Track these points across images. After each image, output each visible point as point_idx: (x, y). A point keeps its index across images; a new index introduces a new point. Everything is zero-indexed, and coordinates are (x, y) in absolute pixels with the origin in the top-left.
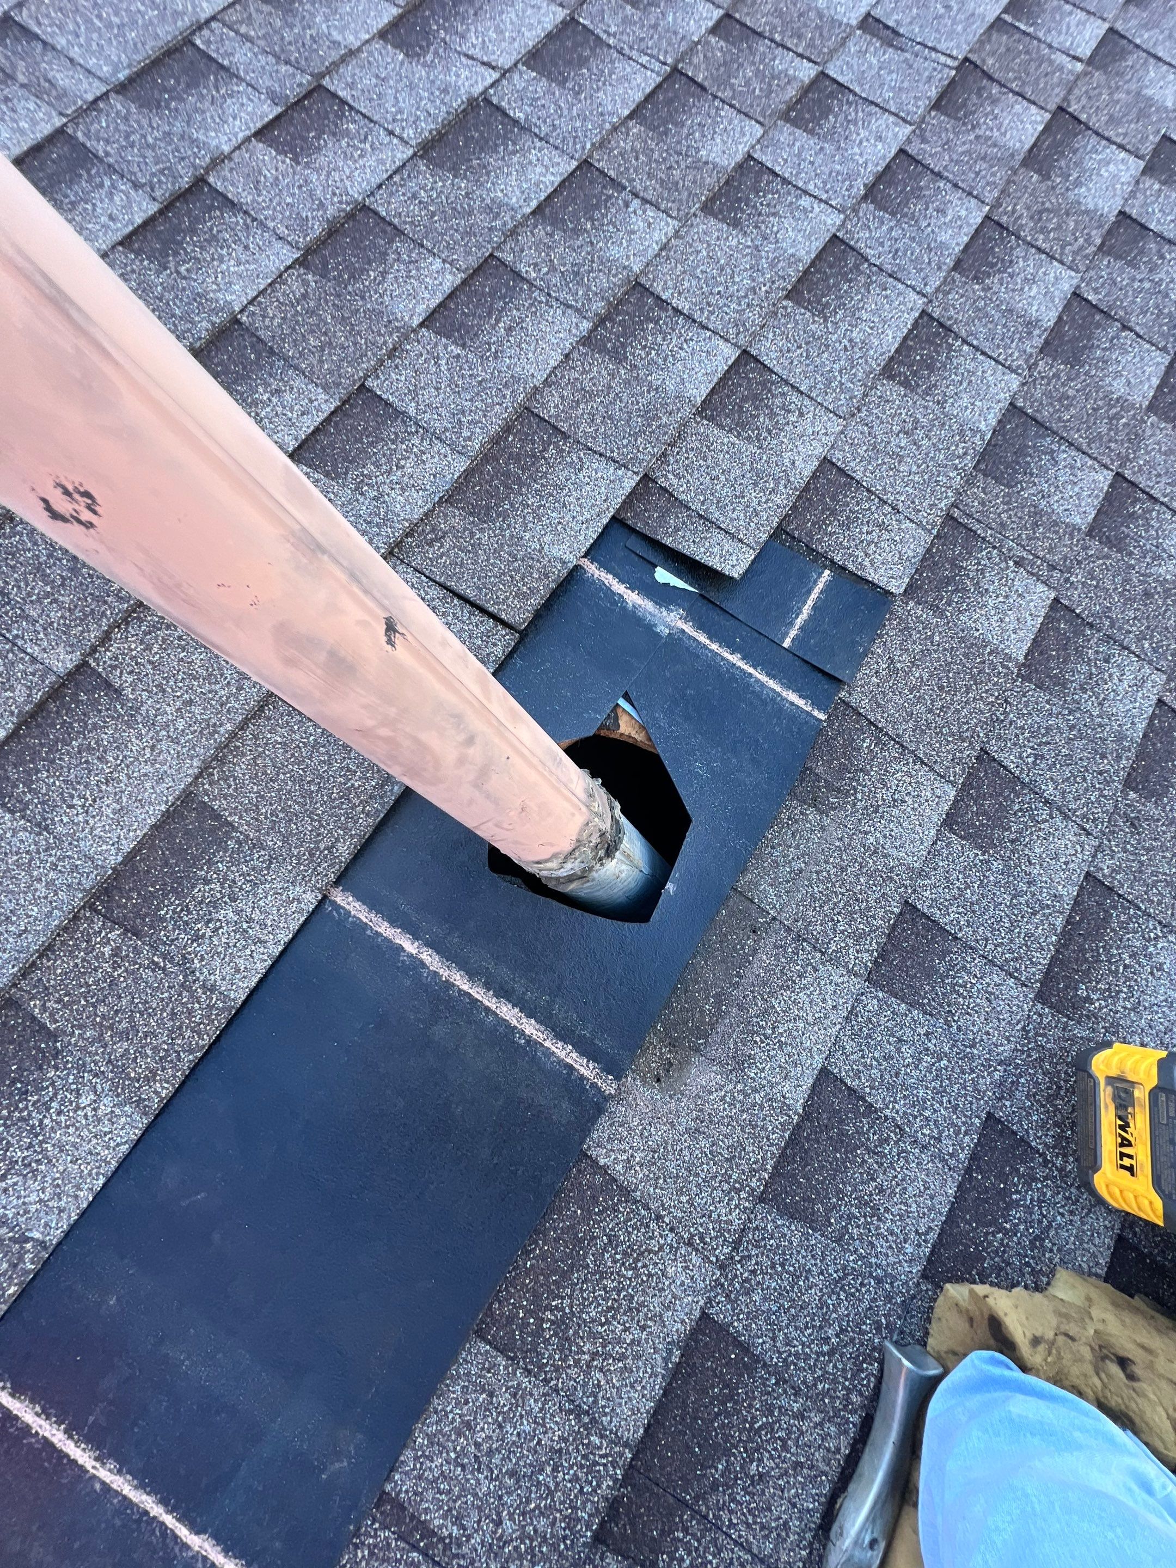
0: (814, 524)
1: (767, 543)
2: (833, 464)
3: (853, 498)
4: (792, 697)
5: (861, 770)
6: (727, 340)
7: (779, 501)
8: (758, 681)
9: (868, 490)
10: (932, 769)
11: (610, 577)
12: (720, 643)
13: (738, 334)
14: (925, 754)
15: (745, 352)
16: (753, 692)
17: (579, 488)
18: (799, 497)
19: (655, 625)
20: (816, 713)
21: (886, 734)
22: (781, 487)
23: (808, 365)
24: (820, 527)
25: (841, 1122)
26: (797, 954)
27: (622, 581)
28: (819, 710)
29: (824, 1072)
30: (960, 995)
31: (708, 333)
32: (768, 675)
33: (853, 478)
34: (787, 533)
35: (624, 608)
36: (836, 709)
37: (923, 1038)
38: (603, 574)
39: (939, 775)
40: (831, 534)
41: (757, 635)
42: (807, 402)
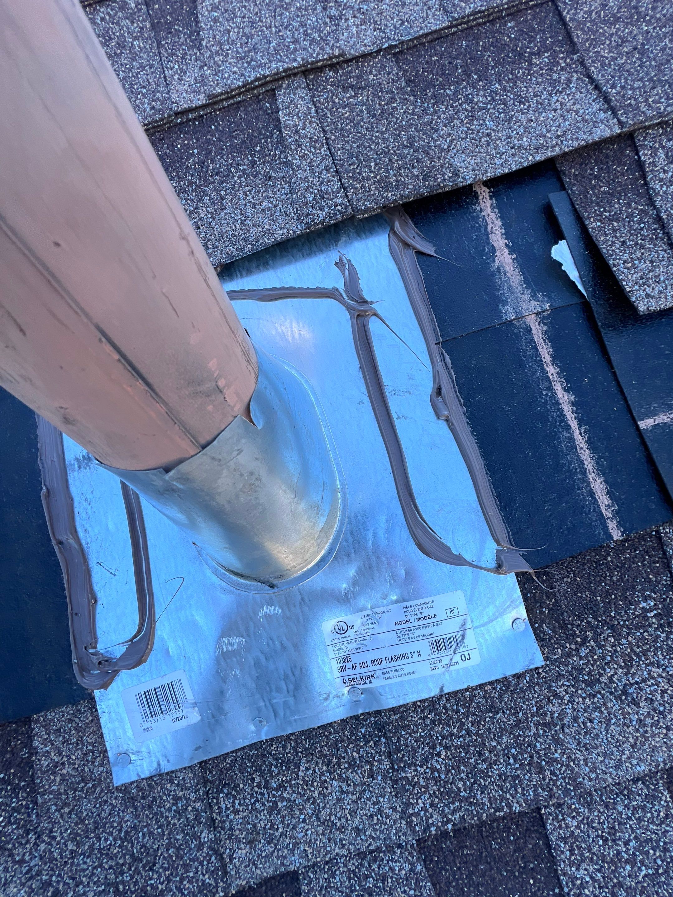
4: (598, 486)
8: (571, 439)
12: (562, 370)
16: (555, 447)
19: (504, 303)
20: (611, 525)
27: (507, 235)
28: (619, 525)
29: (293, 876)
32: (589, 442)
35: (486, 265)
36: (642, 538)
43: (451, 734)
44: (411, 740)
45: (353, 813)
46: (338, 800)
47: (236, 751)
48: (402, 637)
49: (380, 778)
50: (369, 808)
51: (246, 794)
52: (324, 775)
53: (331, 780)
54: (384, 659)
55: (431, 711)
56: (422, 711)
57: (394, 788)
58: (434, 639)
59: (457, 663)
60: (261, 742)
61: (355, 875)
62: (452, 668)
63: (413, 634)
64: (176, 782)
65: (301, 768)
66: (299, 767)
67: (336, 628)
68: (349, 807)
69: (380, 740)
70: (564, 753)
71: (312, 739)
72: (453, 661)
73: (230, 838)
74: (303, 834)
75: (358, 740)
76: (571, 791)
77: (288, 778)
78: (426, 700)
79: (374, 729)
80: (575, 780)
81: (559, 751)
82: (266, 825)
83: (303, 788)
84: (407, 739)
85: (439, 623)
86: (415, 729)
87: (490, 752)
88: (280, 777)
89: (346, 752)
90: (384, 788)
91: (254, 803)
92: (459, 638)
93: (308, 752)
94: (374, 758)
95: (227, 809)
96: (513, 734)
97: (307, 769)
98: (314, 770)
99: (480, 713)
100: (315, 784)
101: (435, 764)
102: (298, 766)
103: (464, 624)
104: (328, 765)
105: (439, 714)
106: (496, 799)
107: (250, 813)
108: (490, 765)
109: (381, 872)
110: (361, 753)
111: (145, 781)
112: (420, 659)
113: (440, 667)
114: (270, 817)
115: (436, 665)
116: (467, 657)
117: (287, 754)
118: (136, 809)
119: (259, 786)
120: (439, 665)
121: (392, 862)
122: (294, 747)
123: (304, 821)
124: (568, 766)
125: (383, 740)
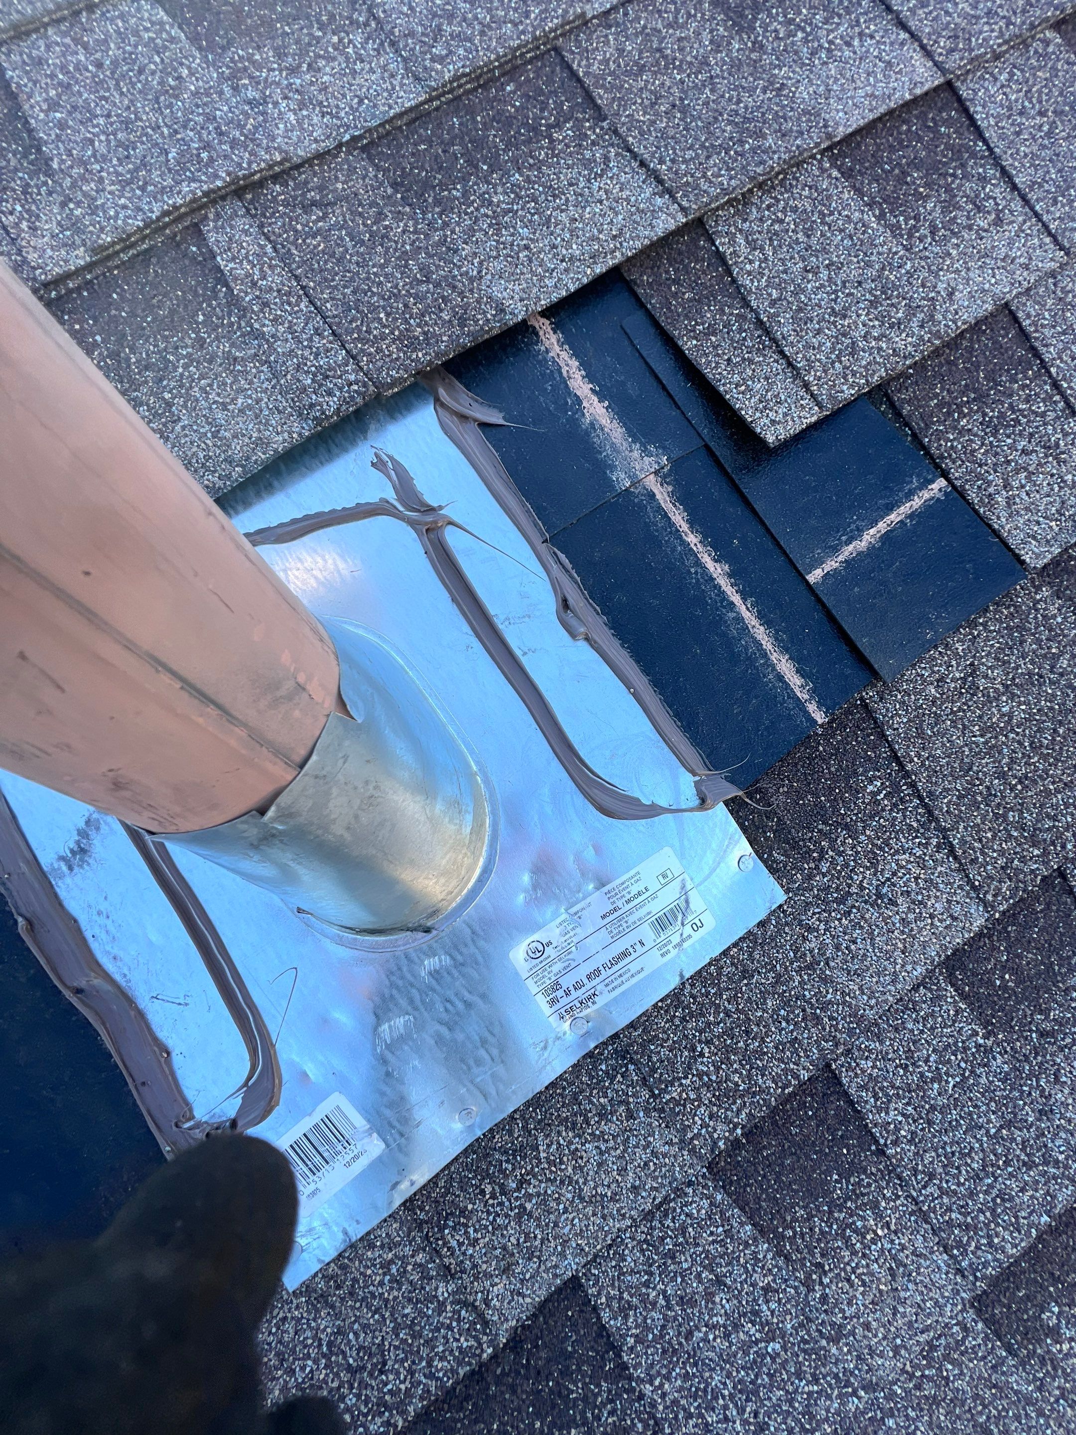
0: (940, 406)
1: (849, 405)
2: (1016, 320)
3: (1023, 387)
4: (785, 666)
5: (846, 827)
6: (928, 54)
7: (901, 345)
8: (739, 619)
9: (1056, 385)
10: (962, 869)
11: (575, 363)
12: (705, 537)
13: (951, 51)
14: (963, 841)
15: (949, 84)
16: (724, 635)
17: (582, 201)
18: (936, 352)
19: (612, 468)
20: (812, 707)
21: (913, 785)
22: (915, 324)
23: (1043, 147)
24: (949, 414)
26: (612, 1079)
27: (590, 377)
28: (820, 705)
29: (574, 1284)
30: (849, 1245)
31: (903, 35)
32: (760, 616)
33: (1037, 355)
34: (891, 404)
35: (574, 422)
36: (848, 712)
37: (758, 1292)
38: (564, 355)
39: (970, 882)
40: (962, 432)
41: (770, 545)
42: (1017, 205)
44: (664, 1052)
46: (600, 1165)
47: (446, 1168)
48: (615, 932)
49: (641, 1114)
50: (642, 1156)
51: (480, 1213)
52: (572, 1143)
53: (583, 1145)
54: (601, 968)
55: (677, 1007)
56: (666, 1011)
58: (653, 919)
59: (689, 937)
60: (477, 1140)
62: (684, 945)
63: (626, 922)
64: (378, 1243)
67: (530, 952)
69: (627, 1069)
72: (683, 937)
74: (569, 1227)
78: (667, 996)
79: (616, 1059)
80: (856, 1015)
81: (830, 991)
82: (518, 1240)
83: (551, 1172)
85: (654, 897)
86: (665, 1036)
91: (495, 1220)
92: (681, 907)
95: (460, 1244)
100: (565, 1159)
103: (683, 887)
104: (573, 1129)
105: (688, 1007)
107: (493, 1234)
109: (677, 1225)
110: (610, 1095)
111: (333, 1264)
112: (645, 949)
113: (670, 950)
114: (520, 1227)
115: (664, 949)
116: (698, 925)
119: (493, 1196)
120: (668, 948)
123: (566, 1210)
125: (631, 1067)
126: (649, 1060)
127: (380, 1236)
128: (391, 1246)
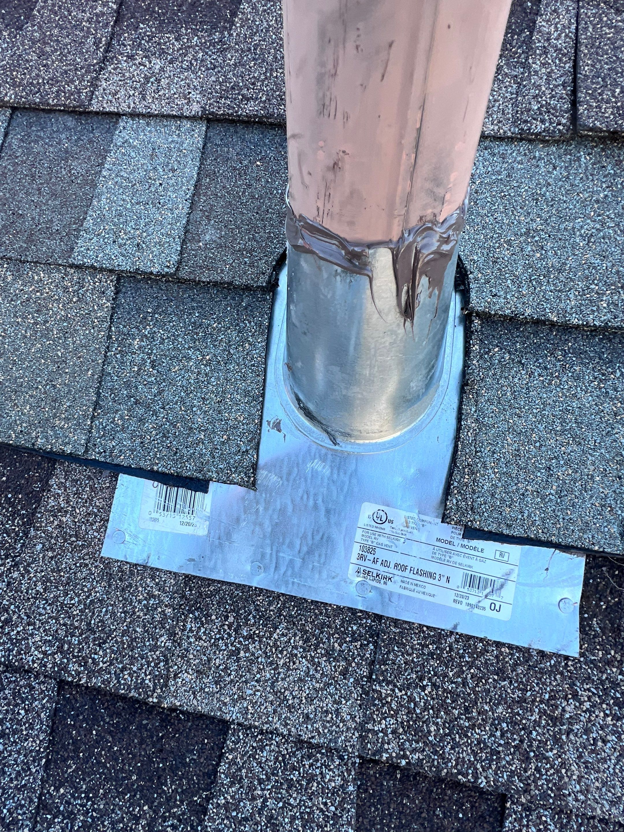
25: (173, 770)
26: (355, 640)
43: (445, 675)
44: (400, 660)
45: (310, 700)
46: (300, 680)
47: (223, 583)
48: (437, 556)
49: (352, 680)
50: (328, 704)
51: (215, 627)
52: (297, 649)
53: (302, 657)
54: (409, 568)
55: (434, 643)
56: (425, 637)
57: (361, 696)
58: (470, 573)
59: (484, 608)
60: (250, 587)
61: (283, 760)
62: (476, 611)
63: (450, 557)
64: (157, 580)
65: (278, 631)
66: (276, 630)
67: (376, 514)
68: (307, 692)
69: (368, 644)
70: (560, 756)
71: (301, 610)
72: (480, 605)
73: (182, 658)
74: (251, 692)
75: (346, 633)
76: (551, 797)
77: (261, 634)
78: (434, 629)
79: (367, 632)
80: (559, 789)
81: (555, 752)
82: (220, 665)
83: (271, 650)
84: (398, 656)
85: (483, 560)
86: (410, 651)
87: (479, 713)
88: (254, 629)
89: (328, 639)
90: (351, 693)
91: (218, 639)
92: (497, 585)
93: (291, 621)
94: (354, 659)
95: (191, 630)
96: (512, 709)
97: (283, 635)
98: (290, 639)
99: (485, 671)
100: (285, 653)
101: (415, 695)
102: (276, 628)
103: (508, 574)
104: (305, 642)
105: (442, 650)
106: (464, 761)
107: (211, 646)
108: (473, 727)
109: (310, 771)
110: (343, 647)
111: (128, 566)
112: (447, 585)
113: (464, 603)
114: (227, 660)
115: (461, 599)
116: (497, 608)
117: (270, 611)
118: (110, 586)
119: (230, 626)
120: (464, 601)
121: (326, 768)
122: (279, 608)
123: (258, 681)
124: (558, 771)
125: (371, 646)
126: (387, 654)
127: (161, 578)
128: (161, 589)
